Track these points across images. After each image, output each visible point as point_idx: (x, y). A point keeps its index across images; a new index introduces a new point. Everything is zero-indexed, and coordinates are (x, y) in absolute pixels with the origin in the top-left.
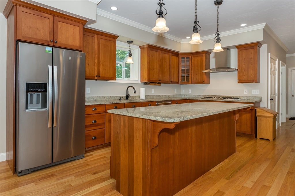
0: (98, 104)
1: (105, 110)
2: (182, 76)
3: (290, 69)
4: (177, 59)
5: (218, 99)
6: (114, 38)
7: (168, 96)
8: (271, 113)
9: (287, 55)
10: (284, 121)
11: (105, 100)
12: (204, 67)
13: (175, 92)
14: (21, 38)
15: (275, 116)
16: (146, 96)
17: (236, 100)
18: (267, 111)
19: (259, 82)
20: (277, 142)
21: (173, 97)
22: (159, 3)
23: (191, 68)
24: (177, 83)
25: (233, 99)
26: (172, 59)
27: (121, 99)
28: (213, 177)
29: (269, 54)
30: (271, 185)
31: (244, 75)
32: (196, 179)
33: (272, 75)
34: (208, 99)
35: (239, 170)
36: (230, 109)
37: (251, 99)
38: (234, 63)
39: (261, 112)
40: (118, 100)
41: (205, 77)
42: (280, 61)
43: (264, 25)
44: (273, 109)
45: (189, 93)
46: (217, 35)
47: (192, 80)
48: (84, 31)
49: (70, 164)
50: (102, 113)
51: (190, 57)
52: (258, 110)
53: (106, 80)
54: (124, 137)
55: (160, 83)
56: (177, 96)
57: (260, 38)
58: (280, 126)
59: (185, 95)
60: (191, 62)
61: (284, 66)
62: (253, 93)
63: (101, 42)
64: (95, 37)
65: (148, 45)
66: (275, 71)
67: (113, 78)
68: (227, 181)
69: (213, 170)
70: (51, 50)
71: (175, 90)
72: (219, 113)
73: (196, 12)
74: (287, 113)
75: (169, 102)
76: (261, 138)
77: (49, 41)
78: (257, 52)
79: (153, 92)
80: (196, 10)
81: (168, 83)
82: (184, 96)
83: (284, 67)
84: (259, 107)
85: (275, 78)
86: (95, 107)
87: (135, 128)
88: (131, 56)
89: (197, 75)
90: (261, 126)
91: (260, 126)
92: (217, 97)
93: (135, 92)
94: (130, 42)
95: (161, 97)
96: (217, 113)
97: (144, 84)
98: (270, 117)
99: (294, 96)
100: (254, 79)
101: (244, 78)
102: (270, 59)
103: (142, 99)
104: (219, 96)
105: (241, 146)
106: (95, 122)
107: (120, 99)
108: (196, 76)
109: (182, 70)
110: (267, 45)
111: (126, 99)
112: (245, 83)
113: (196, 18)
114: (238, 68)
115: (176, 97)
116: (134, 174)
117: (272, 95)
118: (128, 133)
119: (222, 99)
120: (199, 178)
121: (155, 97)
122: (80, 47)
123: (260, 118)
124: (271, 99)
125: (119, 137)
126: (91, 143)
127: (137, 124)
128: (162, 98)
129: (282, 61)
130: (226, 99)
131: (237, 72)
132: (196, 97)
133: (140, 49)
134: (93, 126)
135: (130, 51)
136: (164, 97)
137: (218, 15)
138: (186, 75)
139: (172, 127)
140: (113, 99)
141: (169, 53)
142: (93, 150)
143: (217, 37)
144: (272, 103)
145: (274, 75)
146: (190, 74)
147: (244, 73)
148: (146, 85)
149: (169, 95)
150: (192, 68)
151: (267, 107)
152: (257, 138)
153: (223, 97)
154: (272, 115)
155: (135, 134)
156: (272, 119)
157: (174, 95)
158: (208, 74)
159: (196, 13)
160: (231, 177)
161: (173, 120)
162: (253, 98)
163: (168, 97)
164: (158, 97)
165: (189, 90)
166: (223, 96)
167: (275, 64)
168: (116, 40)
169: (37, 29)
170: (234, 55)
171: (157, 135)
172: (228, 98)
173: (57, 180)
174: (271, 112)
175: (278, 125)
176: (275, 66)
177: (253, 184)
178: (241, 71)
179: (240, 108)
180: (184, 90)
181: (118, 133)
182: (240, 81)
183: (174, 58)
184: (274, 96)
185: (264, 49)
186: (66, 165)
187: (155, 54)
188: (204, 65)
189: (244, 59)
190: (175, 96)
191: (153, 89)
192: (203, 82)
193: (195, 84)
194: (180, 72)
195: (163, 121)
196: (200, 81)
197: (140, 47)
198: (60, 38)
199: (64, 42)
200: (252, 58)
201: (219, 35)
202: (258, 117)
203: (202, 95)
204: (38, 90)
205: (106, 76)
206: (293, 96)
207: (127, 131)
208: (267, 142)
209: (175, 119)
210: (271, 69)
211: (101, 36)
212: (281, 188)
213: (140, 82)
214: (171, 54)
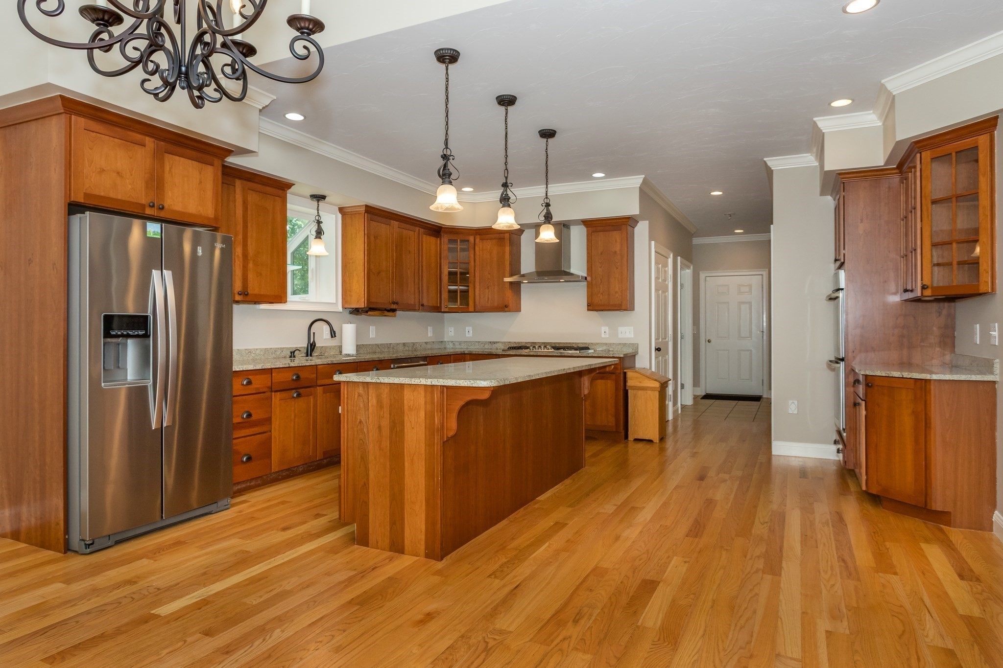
0: (255, 368)
1: (270, 385)
2: (450, 291)
3: (702, 275)
4: (436, 244)
5: (543, 351)
6: (280, 187)
7: (413, 347)
8: (656, 380)
9: (696, 241)
10: (689, 402)
11: (251, 358)
12: (508, 268)
13: (430, 334)
14: (81, 199)
15: (664, 386)
16: (358, 347)
17: (584, 353)
18: (650, 377)
19: (632, 308)
20: (669, 444)
21: (425, 349)
22: (445, 155)
23: (473, 268)
24: (437, 309)
25: (577, 350)
26: (424, 244)
27: (294, 357)
28: (544, 507)
29: (653, 243)
30: (644, 505)
31: (601, 291)
32: (512, 512)
33: (660, 292)
34: (518, 350)
35: (592, 492)
36: (574, 368)
37: (616, 350)
38: (578, 264)
39: (637, 378)
40: (285, 357)
41: (509, 293)
42: (679, 258)
43: (641, 181)
44: (662, 373)
45: (467, 335)
46: (546, 206)
47: (475, 302)
48: (223, 174)
49: (202, 521)
50: (264, 392)
51: (471, 239)
52: (630, 374)
53: (255, 303)
54: (380, 427)
55: (394, 310)
56: (436, 346)
57: (632, 208)
58: (680, 412)
59: (457, 344)
60: (473, 252)
61: (688, 269)
62: (620, 336)
63: (249, 199)
64: (236, 184)
65: (367, 206)
66: (667, 283)
67: (280, 298)
68: (570, 509)
69: (542, 498)
70: (160, 232)
71: (430, 329)
72: (556, 374)
73: (506, 162)
74: (696, 383)
75: (422, 363)
76: (636, 438)
77: (144, 205)
78: (627, 240)
79: (374, 336)
80: (506, 159)
81: (414, 310)
82: (454, 344)
83: (687, 271)
84: (633, 367)
85: (666, 298)
86: (250, 377)
87: (406, 407)
88: (322, 237)
89: (488, 288)
90: (636, 411)
91: (634, 411)
92: (540, 347)
93: (333, 334)
94: (319, 198)
95: (393, 348)
96: (553, 375)
97: (350, 313)
98: (652, 389)
99: (712, 341)
100: (622, 302)
101: (601, 298)
102: (655, 255)
103: (349, 355)
104: (544, 343)
105: (594, 455)
106: (249, 415)
107: (291, 357)
108: (487, 291)
109: (450, 273)
110: (647, 222)
111: (307, 356)
112: (602, 310)
113: (506, 175)
114: (588, 274)
115: (431, 349)
116: (406, 497)
117: (660, 340)
118: (390, 418)
119: (553, 350)
120: (518, 511)
121: (378, 350)
122: (216, 219)
123: (635, 391)
124: (658, 350)
125: (365, 430)
126: (240, 472)
127: (413, 398)
128: (416, 350)
129: (681, 257)
130: (562, 351)
131: (585, 283)
132: (486, 346)
133: (340, 216)
134: (244, 428)
135: (319, 222)
136: (401, 348)
137: (547, 162)
138: (461, 287)
139: (486, 396)
140: (274, 355)
141: (417, 229)
142: (240, 492)
143: (545, 211)
144: (660, 358)
145: (665, 290)
146: (471, 285)
147: (601, 287)
148: (357, 315)
149: (414, 344)
150: (475, 270)
151: (648, 367)
152: (629, 439)
153: (554, 345)
154: (657, 385)
155: (406, 418)
156: (657, 394)
157: (426, 343)
158: (516, 287)
159: (506, 165)
160: (578, 503)
161: (489, 383)
162: (620, 347)
163: (410, 348)
164: (386, 350)
165: (467, 328)
166: (555, 343)
167: (665, 265)
168: (287, 193)
169: (118, 173)
170: (578, 238)
171: (454, 415)
172: (564, 348)
173: (202, 548)
174: (655, 378)
175: (675, 412)
176: (665, 272)
177: (615, 508)
178: (594, 282)
179: (593, 367)
180: (452, 329)
181: (361, 422)
182: (592, 306)
183: (430, 242)
184: (664, 340)
185: (642, 230)
186: (190, 525)
187: (384, 229)
188: (507, 263)
189: (601, 254)
190: (429, 346)
191: (374, 327)
192: (506, 306)
193: (484, 312)
194: (445, 278)
195: (471, 386)
196: (496, 304)
197: (341, 210)
198: (170, 195)
199: (178, 207)
200: (618, 252)
201: (549, 205)
202: (629, 391)
203: (502, 343)
204: (131, 333)
205: (262, 293)
206: (709, 341)
207: (387, 415)
208: (648, 446)
209: (493, 381)
210: (657, 278)
211: (250, 184)
212: (660, 507)
213: (340, 309)
214: (422, 230)
